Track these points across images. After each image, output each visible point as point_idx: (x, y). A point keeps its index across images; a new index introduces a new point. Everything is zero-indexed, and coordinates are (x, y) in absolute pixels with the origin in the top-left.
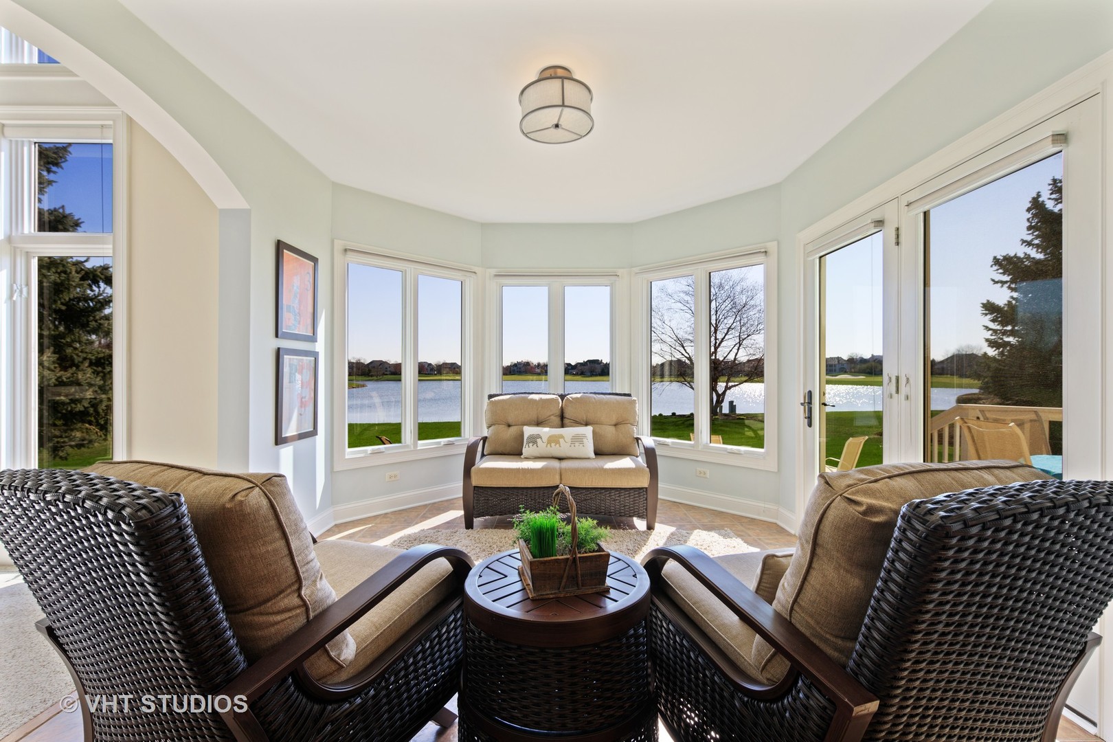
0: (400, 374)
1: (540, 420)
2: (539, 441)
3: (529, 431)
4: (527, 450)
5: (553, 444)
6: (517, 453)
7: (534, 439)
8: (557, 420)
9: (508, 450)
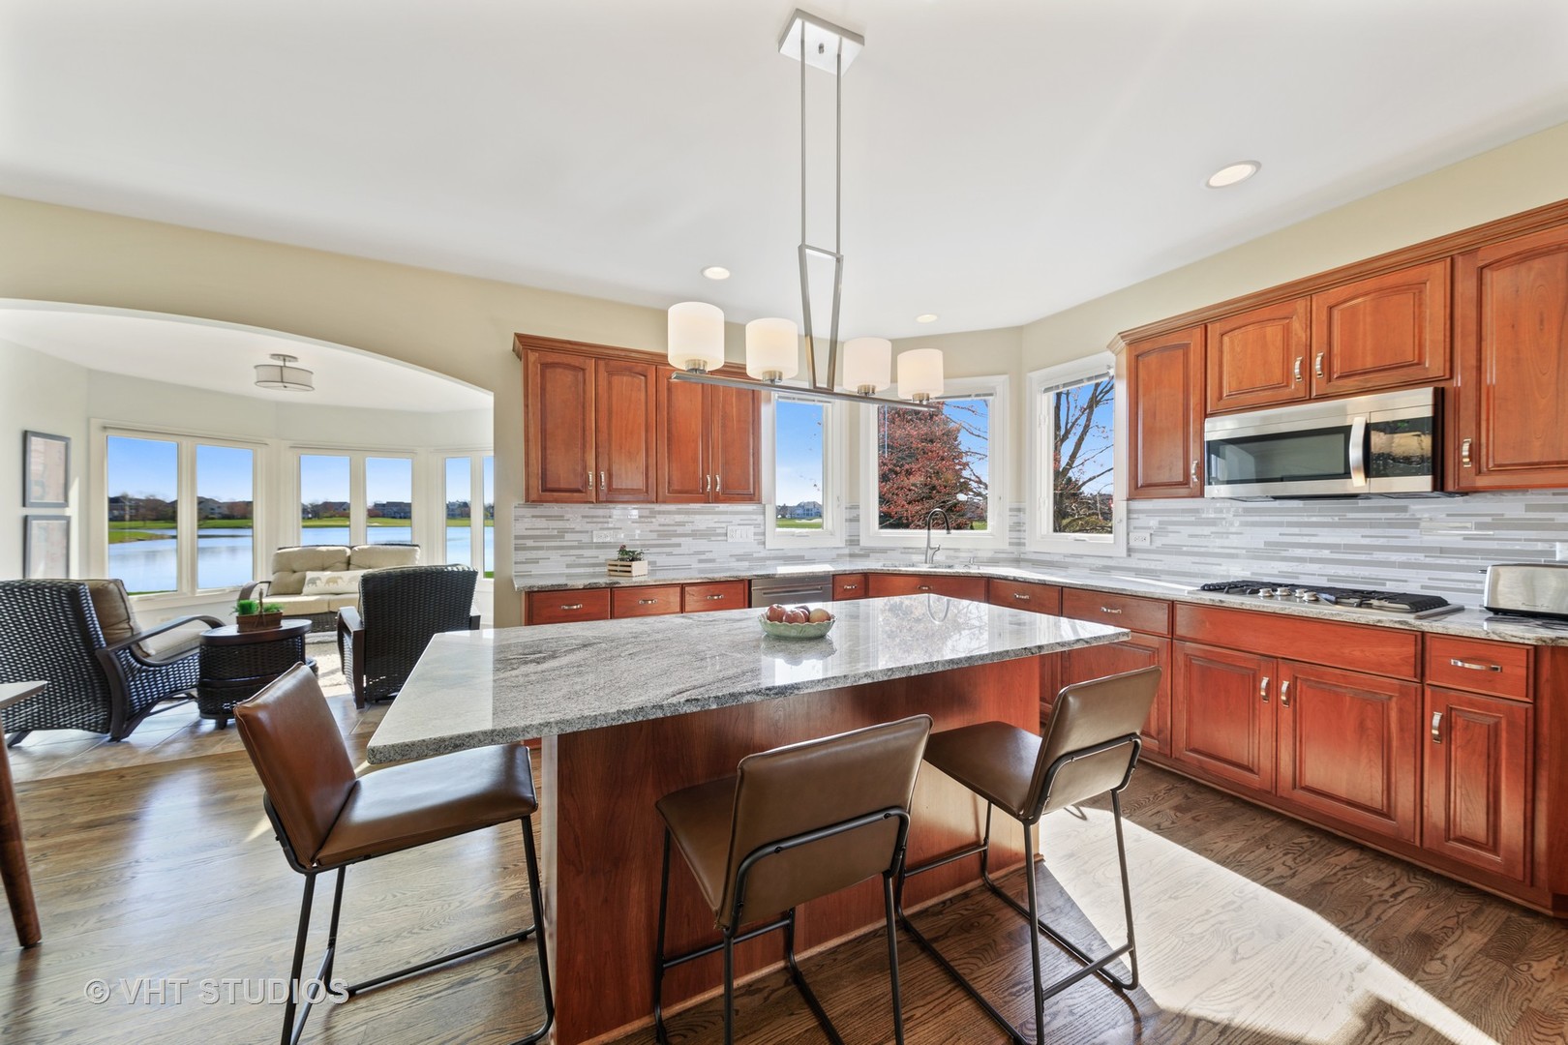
0: (251, 518)
1: (325, 566)
2: (318, 582)
3: (310, 575)
4: (305, 589)
5: (331, 584)
6: (299, 593)
7: (313, 581)
8: (344, 566)
9: (291, 591)
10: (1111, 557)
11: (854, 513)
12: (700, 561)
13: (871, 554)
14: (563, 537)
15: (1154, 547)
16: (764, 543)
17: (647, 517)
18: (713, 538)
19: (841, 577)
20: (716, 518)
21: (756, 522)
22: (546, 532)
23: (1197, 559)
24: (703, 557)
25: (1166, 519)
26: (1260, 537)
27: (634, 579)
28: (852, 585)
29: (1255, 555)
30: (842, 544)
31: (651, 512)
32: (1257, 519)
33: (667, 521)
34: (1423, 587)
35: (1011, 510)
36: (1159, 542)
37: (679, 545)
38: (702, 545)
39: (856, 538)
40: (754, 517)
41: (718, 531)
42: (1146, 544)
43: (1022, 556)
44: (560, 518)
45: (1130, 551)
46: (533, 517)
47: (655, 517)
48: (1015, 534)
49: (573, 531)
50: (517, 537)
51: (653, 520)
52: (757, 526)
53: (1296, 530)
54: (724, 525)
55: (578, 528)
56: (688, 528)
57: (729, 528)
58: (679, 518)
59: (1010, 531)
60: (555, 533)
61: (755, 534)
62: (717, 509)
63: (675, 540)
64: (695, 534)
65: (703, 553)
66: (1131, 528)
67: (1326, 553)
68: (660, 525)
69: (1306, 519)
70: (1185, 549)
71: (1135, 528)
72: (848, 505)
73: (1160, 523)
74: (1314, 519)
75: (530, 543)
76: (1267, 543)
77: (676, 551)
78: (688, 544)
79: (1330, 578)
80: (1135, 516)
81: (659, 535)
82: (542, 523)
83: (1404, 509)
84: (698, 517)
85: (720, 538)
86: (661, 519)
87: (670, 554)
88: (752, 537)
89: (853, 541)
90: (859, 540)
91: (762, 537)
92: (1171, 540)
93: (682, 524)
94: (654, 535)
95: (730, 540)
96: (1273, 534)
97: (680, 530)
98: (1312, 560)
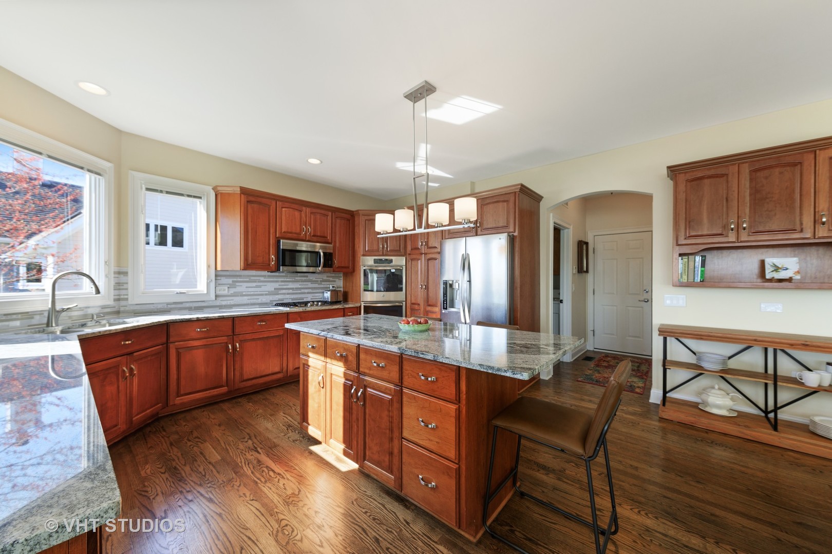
10: (204, 301)
15: (229, 294)
23: (249, 297)
25: (235, 279)
26: (271, 287)
29: (270, 293)
32: (272, 279)
34: (311, 299)
35: (115, 273)
36: (232, 291)
42: (226, 292)
43: (122, 309)
45: (216, 296)
48: (117, 292)
53: (283, 284)
59: (115, 290)
66: (217, 284)
67: (291, 291)
69: (285, 280)
70: (244, 293)
71: (219, 284)
73: (233, 281)
74: (288, 280)
76: (275, 289)
79: (292, 299)
80: (219, 278)
83: (307, 277)
92: (238, 289)
96: (277, 285)
98: (288, 294)
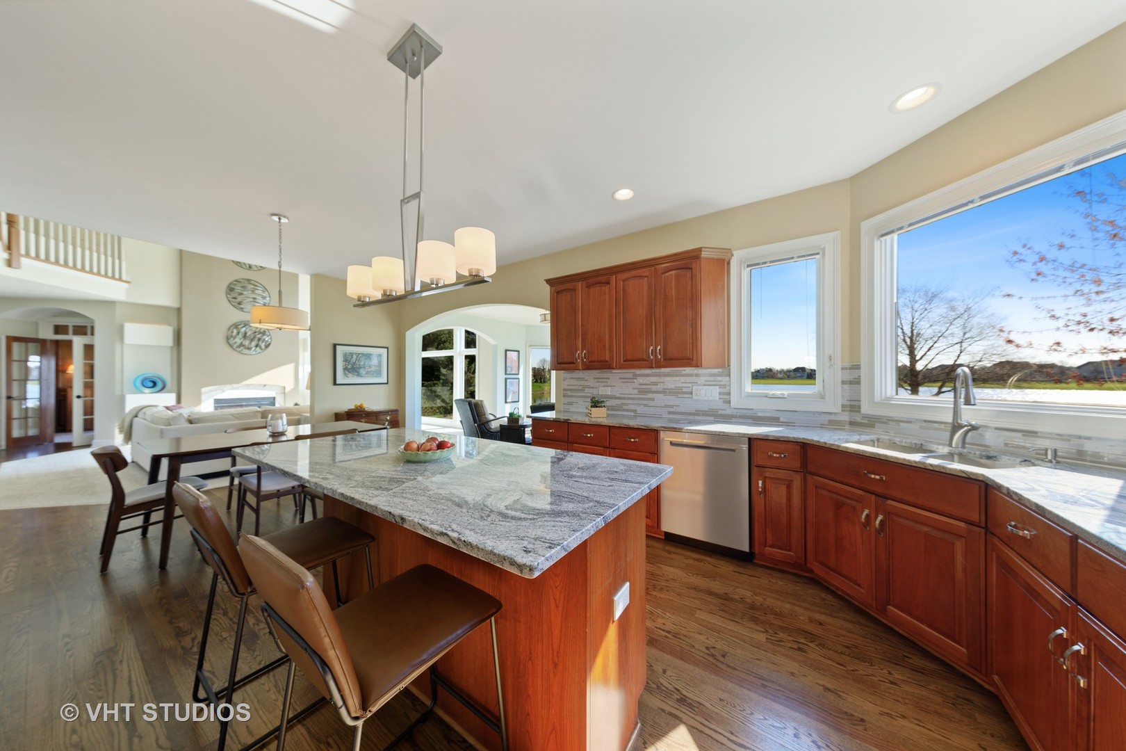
11: (854, 374)
12: (670, 413)
13: (877, 425)
14: (584, 390)
16: (729, 402)
17: (631, 379)
18: (680, 396)
19: (759, 442)
20: (683, 379)
21: (722, 383)
22: (576, 387)
24: (671, 410)
27: (593, 419)
28: (780, 453)
30: (838, 409)
31: (633, 375)
33: (645, 381)
37: (653, 399)
38: (671, 400)
39: (856, 403)
40: (719, 378)
41: (684, 390)
44: (583, 379)
46: (571, 378)
47: (636, 379)
49: (589, 387)
50: (564, 390)
51: (635, 381)
52: (721, 386)
54: (690, 385)
55: (592, 385)
56: (660, 387)
57: (695, 388)
58: (653, 379)
60: (580, 388)
61: (720, 394)
62: (683, 372)
63: (650, 396)
64: (664, 392)
65: (672, 406)
68: (640, 384)
72: (847, 365)
75: (569, 393)
77: (650, 403)
78: (660, 399)
81: (639, 392)
82: (574, 382)
84: (668, 379)
85: (686, 396)
86: (640, 380)
87: (646, 405)
88: (717, 397)
89: (853, 407)
90: (859, 407)
91: (726, 397)
93: (656, 384)
94: (636, 391)
95: (695, 397)
97: (653, 388)
